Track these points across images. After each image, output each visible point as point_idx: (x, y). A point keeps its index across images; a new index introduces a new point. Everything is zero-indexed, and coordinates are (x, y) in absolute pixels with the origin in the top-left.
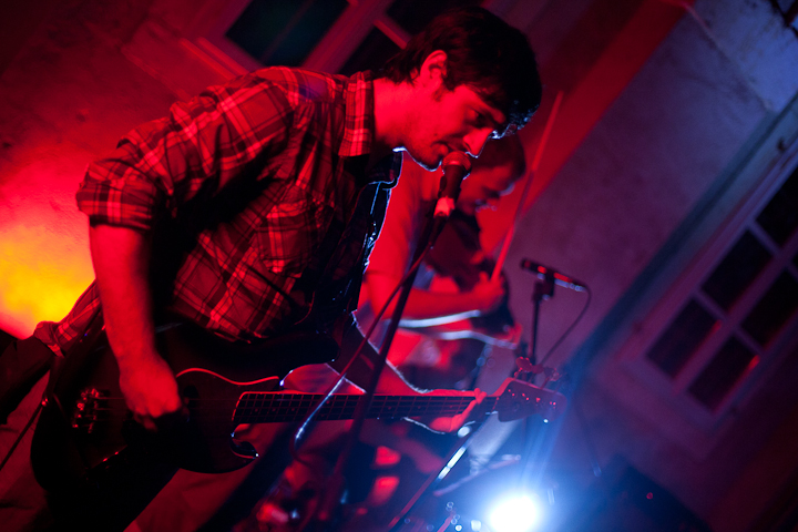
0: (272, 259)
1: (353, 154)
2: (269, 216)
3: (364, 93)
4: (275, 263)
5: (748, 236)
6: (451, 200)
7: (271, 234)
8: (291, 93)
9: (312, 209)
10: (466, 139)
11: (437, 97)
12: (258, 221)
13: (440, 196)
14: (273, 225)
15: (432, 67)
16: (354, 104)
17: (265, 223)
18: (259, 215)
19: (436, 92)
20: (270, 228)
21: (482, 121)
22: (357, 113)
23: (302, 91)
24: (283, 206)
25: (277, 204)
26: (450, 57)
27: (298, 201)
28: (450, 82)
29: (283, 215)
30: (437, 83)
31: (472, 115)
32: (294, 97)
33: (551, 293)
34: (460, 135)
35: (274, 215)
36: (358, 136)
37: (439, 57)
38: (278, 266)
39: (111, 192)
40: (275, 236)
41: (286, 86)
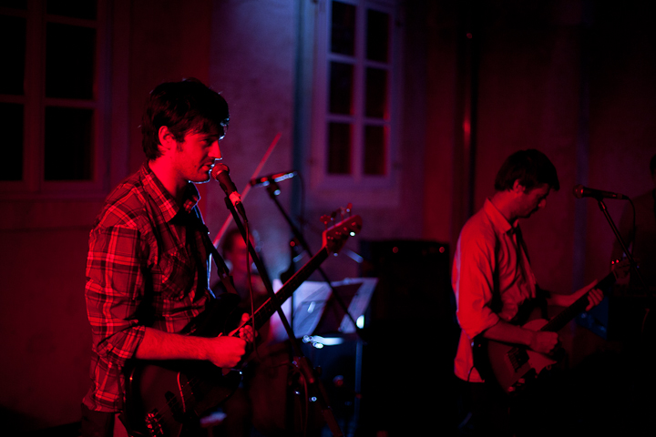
1: (172, 217)
2: (163, 282)
3: (153, 182)
5: (334, 65)
8: (128, 223)
10: (210, 155)
11: (180, 149)
13: (228, 195)
15: (164, 137)
16: (153, 191)
17: (164, 286)
19: (178, 148)
20: (168, 286)
21: (209, 142)
22: (158, 194)
23: (132, 216)
24: (166, 272)
25: (163, 274)
26: (169, 126)
27: (167, 263)
28: (179, 138)
29: (169, 275)
31: (203, 143)
32: (131, 224)
34: (206, 156)
35: (165, 279)
36: (168, 206)
37: (163, 130)
40: (173, 286)
41: (123, 222)
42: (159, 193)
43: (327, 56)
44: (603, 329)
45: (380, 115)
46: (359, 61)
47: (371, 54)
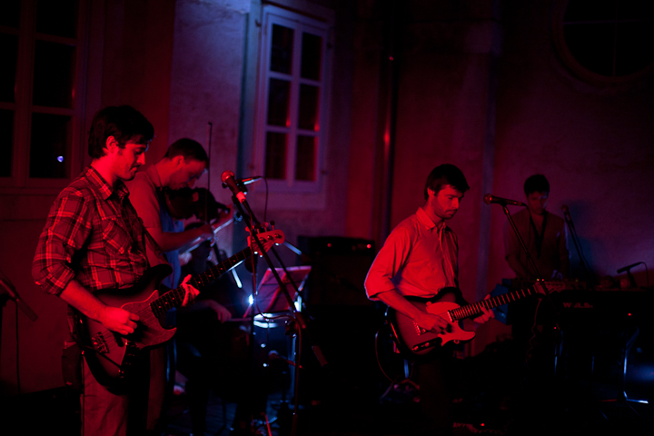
1: (109, 195)
2: (104, 238)
3: (94, 173)
4: (119, 250)
5: (272, 81)
7: (110, 243)
9: (115, 223)
10: (138, 161)
11: (120, 154)
12: (102, 243)
14: (108, 239)
15: (111, 144)
17: (105, 241)
18: (101, 241)
19: (119, 152)
20: (108, 241)
24: (105, 230)
25: (103, 232)
26: (115, 136)
27: (108, 224)
28: (122, 146)
29: (108, 233)
30: (117, 149)
34: (135, 161)
35: (105, 236)
36: (105, 188)
37: (111, 139)
38: (122, 251)
39: (52, 281)
40: (112, 242)
42: (98, 180)
43: (268, 74)
44: (503, 315)
45: (311, 128)
46: (295, 79)
47: (304, 74)
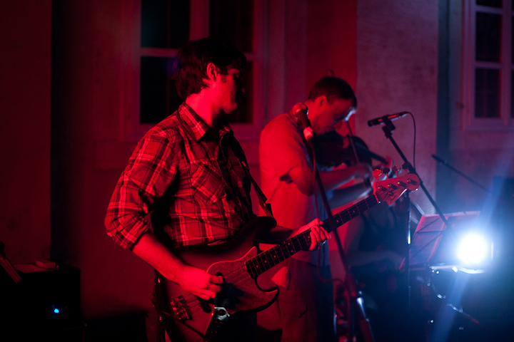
0: (209, 199)
1: (202, 135)
2: (193, 185)
4: (212, 199)
6: (309, 128)
7: (200, 190)
8: (160, 133)
9: (207, 168)
12: (191, 190)
14: (197, 186)
17: (194, 188)
18: (189, 188)
20: (198, 188)
22: (191, 119)
25: (191, 177)
27: (197, 169)
29: (197, 179)
30: (218, 77)
32: (162, 134)
33: (394, 128)
35: (194, 182)
36: (198, 127)
38: (214, 199)
39: (122, 233)
40: (202, 189)
